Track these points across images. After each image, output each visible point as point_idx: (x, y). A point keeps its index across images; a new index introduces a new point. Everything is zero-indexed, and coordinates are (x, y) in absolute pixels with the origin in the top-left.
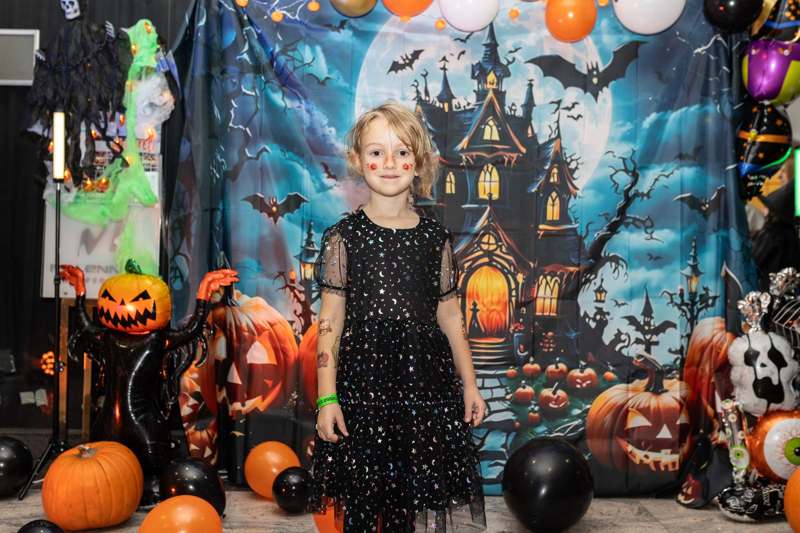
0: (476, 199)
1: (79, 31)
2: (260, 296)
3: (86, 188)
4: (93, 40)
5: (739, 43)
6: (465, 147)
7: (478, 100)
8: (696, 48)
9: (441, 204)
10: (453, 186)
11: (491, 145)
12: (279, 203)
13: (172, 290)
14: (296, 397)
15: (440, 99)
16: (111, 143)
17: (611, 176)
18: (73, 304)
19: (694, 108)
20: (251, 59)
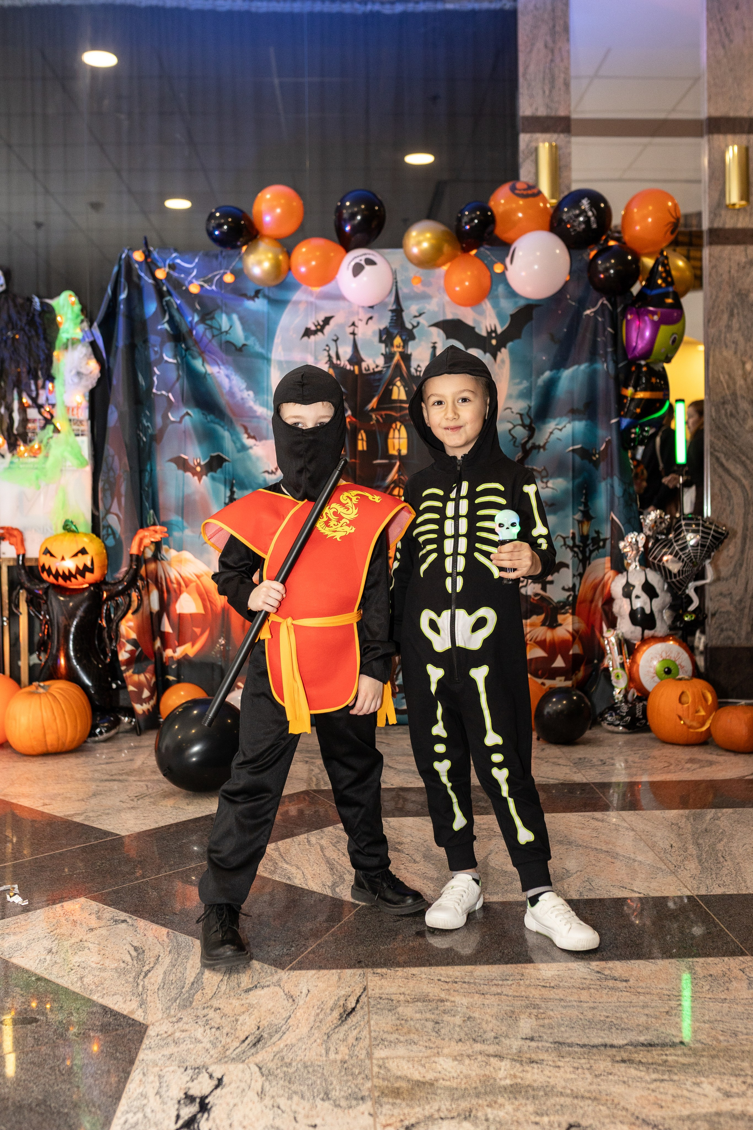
0: (386, 455)
1: (6, 305)
2: (186, 550)
3: (20, 454)
4: (18, 313)
5: (622, 306)
6: (375, 407)
7: (386, 363)
8: (585, 310)
9: (353, 460)
10: (365, 444)
11: (398, 405)
12: (202, 463)
13: (106, 547)
14: (223, 642)
15: (351, 361)
16: (42, 410)
17: (510, 431)
18: (11, 564)
19: (583, 367)
20: (172, 329)
